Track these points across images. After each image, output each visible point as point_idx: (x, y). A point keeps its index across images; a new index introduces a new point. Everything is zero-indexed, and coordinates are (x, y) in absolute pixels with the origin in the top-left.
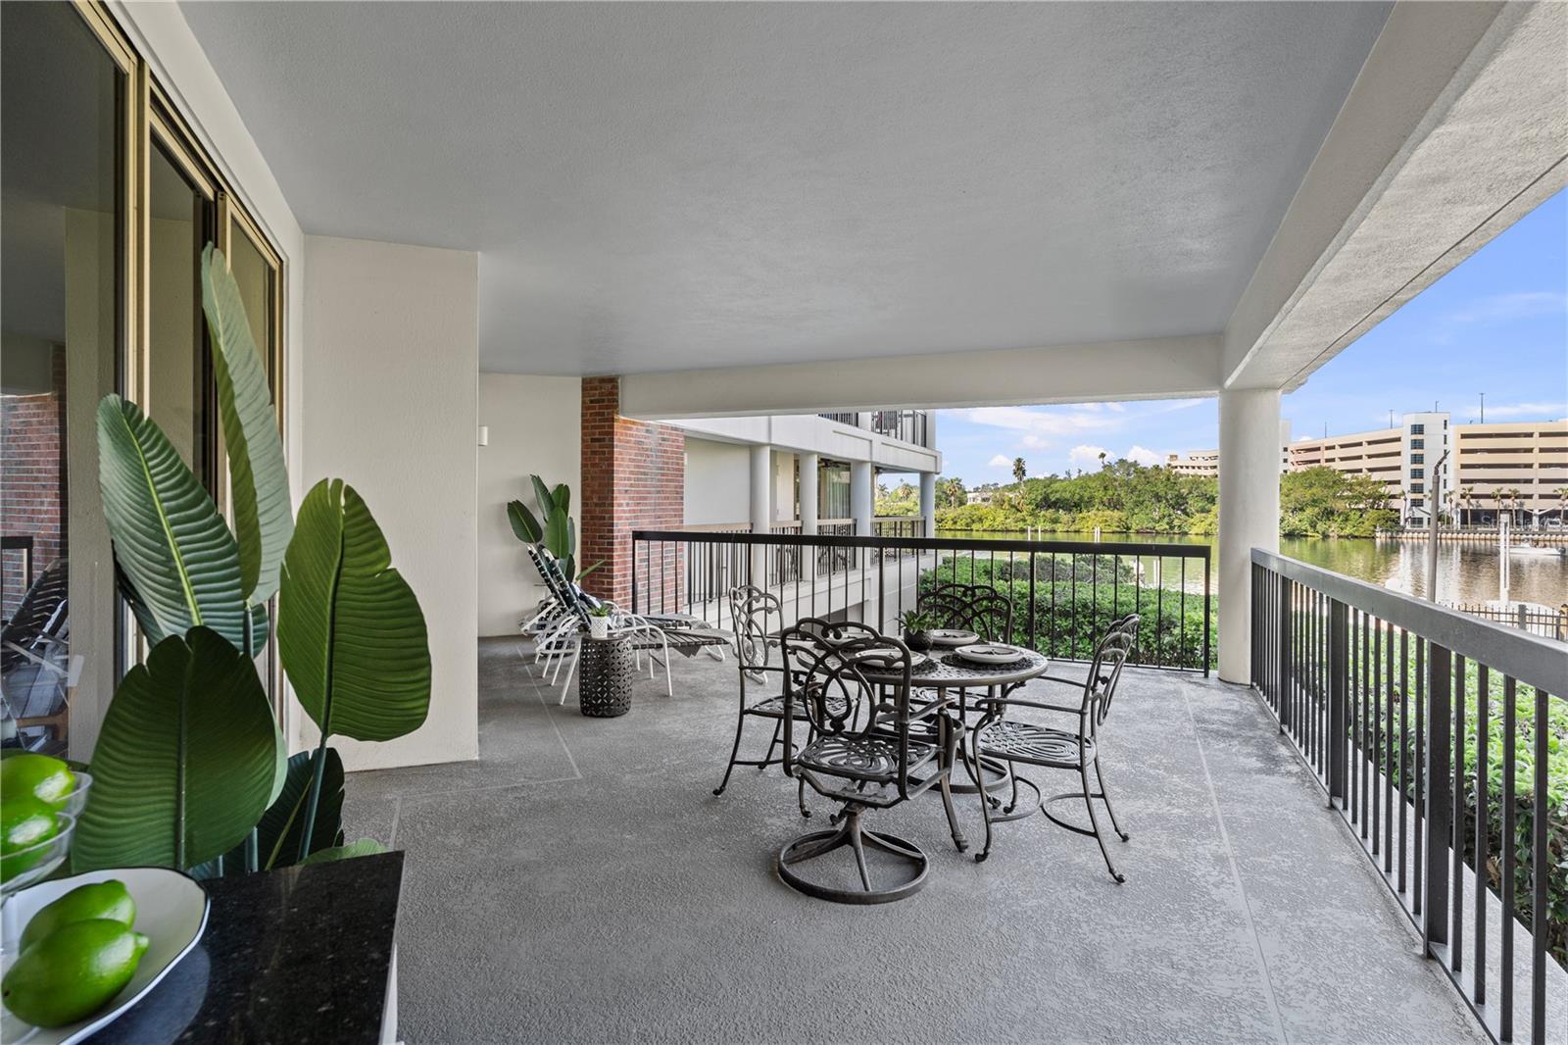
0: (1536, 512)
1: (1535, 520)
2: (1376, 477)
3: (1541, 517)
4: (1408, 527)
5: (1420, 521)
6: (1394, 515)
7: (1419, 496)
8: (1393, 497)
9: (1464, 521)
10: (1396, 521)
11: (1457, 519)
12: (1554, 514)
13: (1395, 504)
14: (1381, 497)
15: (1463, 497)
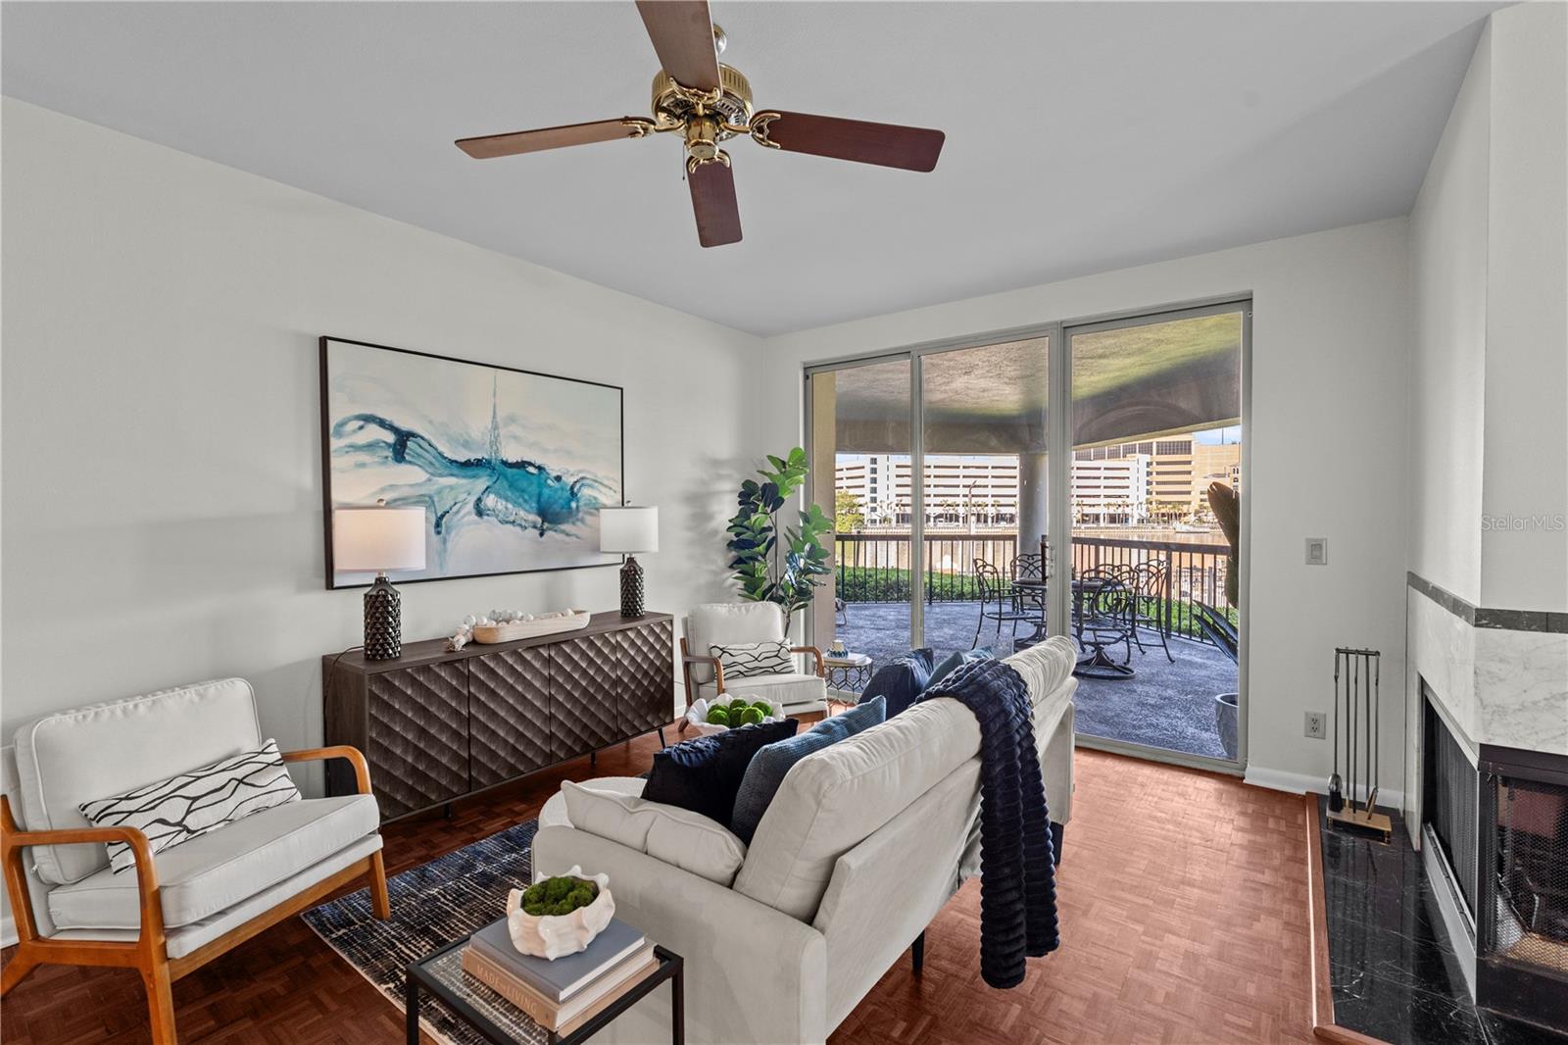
0: (932, 515)
1: (932, 519)
2: (852, 492)
3: (935, 518)
4: (869, 525)
5: (875, 521)
6: (860, 518)
7: (874, 505)
8: (861, 505)
9: (898, 522)
10: (862, 521)
11: (894, 519)
12: (940, 516)
13: (862, 510)
14: (854, 505)
15: (897, 505)
